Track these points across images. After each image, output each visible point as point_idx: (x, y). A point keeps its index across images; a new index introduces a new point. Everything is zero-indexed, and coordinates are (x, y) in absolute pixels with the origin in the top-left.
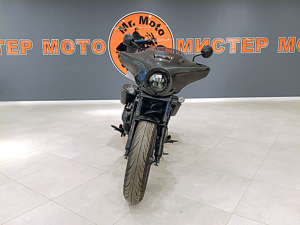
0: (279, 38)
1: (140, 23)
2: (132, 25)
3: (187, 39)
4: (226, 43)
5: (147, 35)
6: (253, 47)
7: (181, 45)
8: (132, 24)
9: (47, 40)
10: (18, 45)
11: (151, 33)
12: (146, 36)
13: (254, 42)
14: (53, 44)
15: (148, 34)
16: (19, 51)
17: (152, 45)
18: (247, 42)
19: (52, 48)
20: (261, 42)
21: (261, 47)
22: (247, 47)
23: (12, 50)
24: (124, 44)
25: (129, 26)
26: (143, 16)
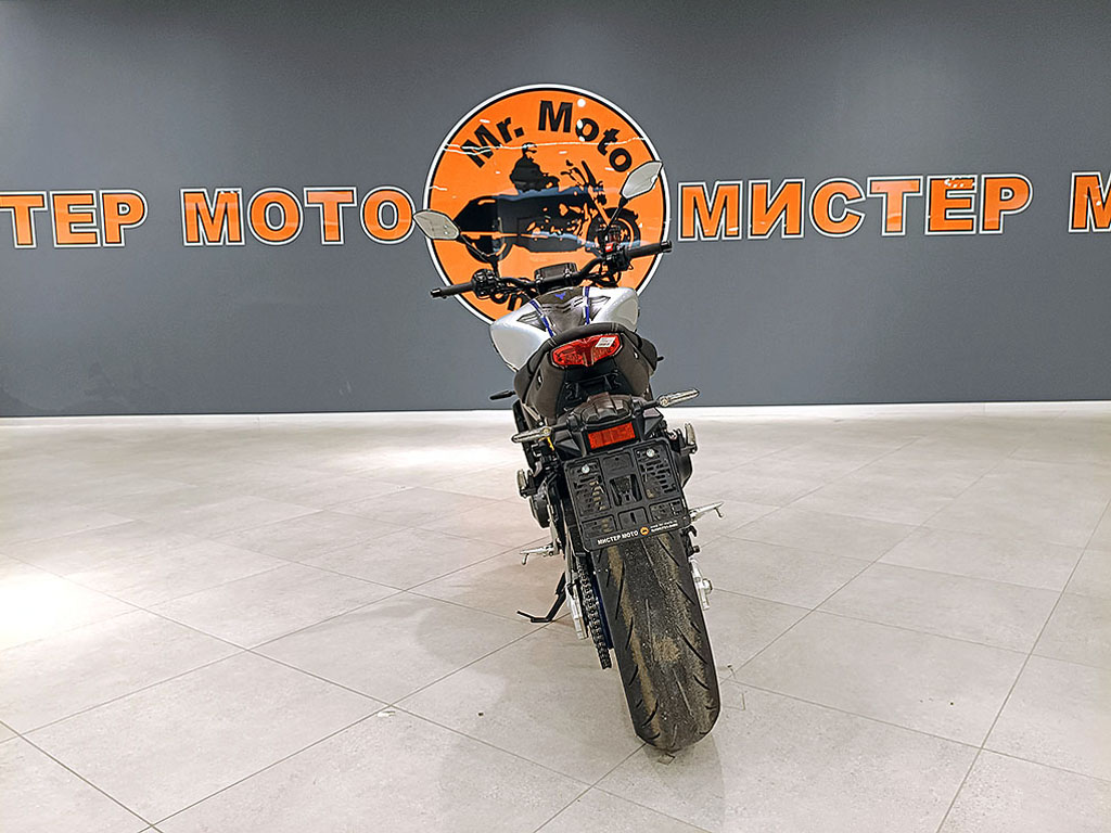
0: (1074, 174)
1: (542, 127)
2: (513, 135)
3: (718, 183)
4: (868, 195)
5: (567, 169)
6: (973, 211)
7: (696, 206)
8: (511, 129)
9: (199, 190)
11: (583, 163)
12: (563, 173)
13: (975, 191)
14: (221, 207)
15: (571, 168)
16: (97, 231)
17: (585, 206)
18: (949, 192)
19: (217, 222)
20: (1004, 191)
21: (1003, 213)
22: (948, 212)
23: (73, 230)
24: (481, 203)
25: (500, 138)
26: (551, 102)
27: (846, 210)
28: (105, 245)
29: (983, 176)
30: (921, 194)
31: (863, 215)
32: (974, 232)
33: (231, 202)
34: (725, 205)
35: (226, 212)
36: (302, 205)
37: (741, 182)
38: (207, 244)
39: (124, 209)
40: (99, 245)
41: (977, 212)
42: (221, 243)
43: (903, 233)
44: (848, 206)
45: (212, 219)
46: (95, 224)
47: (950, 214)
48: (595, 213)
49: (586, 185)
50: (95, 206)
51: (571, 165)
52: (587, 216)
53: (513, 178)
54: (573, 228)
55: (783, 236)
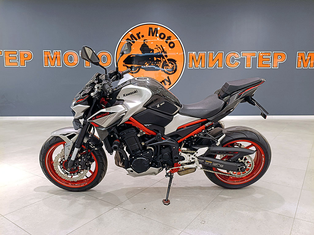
0: (298, 52)
1: (149, 35)
2: (141, 37)
3: (199, 52)
4: (241, 57)
5: (156, 47)
6: (270, 62)
7: (193, 59)
8: (140, 35)
9: (48, 51)
10: (17, 56)
11: (161, 46)
12: (155, 48)
13: (271, 56)
14: (55, 56)
15: (158, 47)
16: (18, 62)
17: (161, 58)
18: (264, 56)
19: (54, 60)
20: (279, 56)
21: (278, 63)
22: (263, 62)
23: (10, 62)
24: (131, 56)
25: (137, 38)
26: (152, 28)
27: (235, 61)
28: (20, 66)
29: (273, 52)
30: (256, 57)
31: (240, 62)
32: (270, 68)
33: (58, 54)
34: (201, 59)
35: (56, 57)
36: (79, 56)
37: (206, 52)
38: (51, 66)
39: (26, 56)
40: (18, 66)
41: (271, 62)
42: (55, 66)
43: (251, 68)
44: (235, 60)
45: (52, 59)
46: (17, 60)
47: (264, 63)
48: (164, 60)
49: (162, 52)
50: (17, 55)
51: (158, 46)
52: (162, 61)
53: (141, 49)
54: (158, 64)
55: (217, 68)
